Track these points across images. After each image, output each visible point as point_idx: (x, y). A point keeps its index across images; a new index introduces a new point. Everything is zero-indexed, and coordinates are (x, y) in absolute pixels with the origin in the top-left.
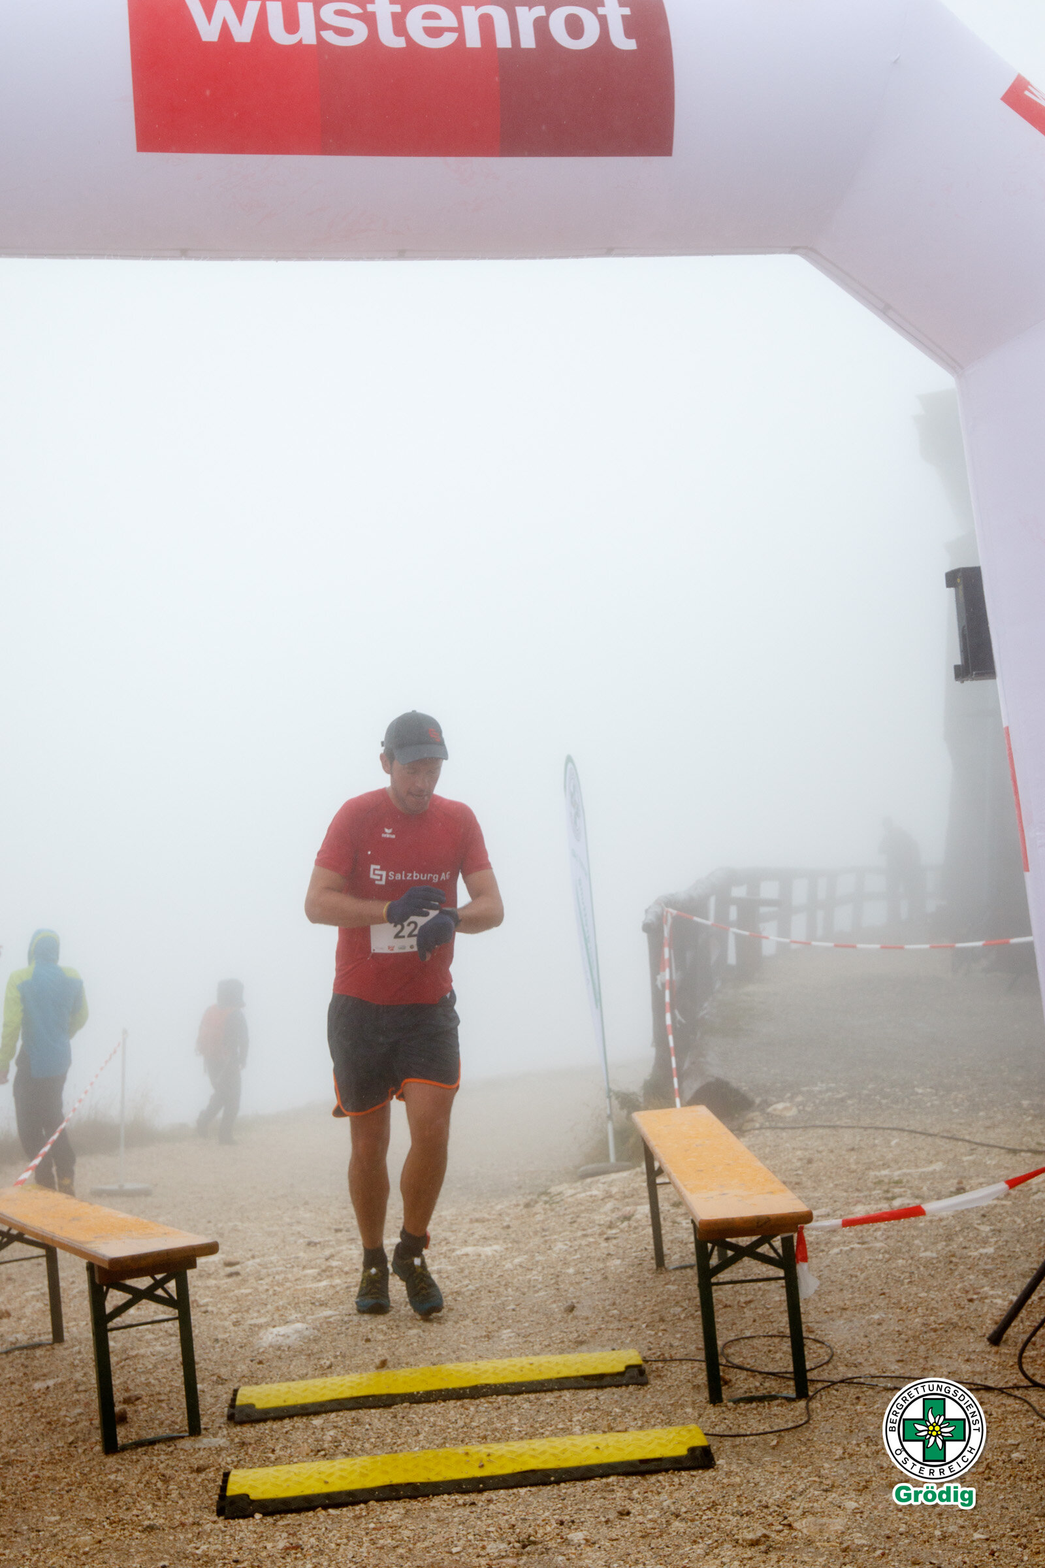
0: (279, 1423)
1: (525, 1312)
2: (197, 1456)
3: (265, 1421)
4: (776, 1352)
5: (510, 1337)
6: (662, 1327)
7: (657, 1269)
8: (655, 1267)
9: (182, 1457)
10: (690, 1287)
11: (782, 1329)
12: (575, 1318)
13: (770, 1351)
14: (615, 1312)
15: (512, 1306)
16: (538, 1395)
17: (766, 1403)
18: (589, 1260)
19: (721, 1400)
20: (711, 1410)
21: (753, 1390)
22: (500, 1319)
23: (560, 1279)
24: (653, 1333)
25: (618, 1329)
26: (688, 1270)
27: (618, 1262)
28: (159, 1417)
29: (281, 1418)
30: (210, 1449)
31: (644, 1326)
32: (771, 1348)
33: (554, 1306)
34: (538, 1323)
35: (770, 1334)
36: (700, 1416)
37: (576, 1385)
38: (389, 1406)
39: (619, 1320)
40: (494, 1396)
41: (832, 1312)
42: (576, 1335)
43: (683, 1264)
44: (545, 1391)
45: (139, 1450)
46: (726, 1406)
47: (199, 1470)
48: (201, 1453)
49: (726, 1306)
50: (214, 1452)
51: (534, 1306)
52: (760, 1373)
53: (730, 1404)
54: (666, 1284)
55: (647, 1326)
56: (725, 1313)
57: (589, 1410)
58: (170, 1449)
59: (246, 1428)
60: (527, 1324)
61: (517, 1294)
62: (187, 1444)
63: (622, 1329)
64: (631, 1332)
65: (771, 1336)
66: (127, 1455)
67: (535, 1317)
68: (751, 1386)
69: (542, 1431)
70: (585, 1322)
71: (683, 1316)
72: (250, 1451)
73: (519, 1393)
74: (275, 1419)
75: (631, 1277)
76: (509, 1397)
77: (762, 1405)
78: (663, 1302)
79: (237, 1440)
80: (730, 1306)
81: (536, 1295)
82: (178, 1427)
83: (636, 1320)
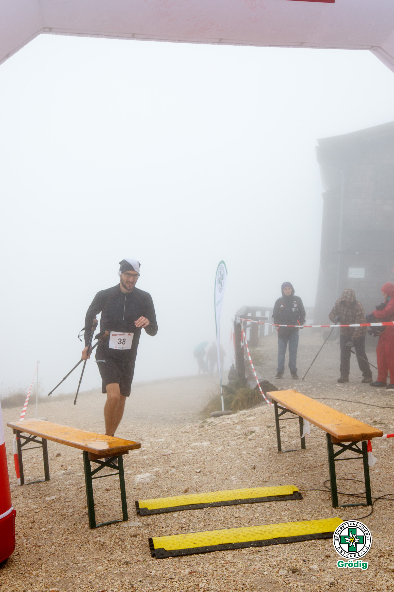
0: (159, 515)
1: (236, 469)
2: (131, 530)
3: (153, 514)
4: (346, 486)
5: (236, 479)
6: (295, 475)
7: (279, 452)
8: (277, 451)
9: (125, 531)
10: (296, 459)
11: (343, 477)
12: (257, 472)
13: (343, 485)
14: (272, 469)
15: (229, 467)
16: (261, 503)
17: (356, 507)
18: (248, 448)
19: (338, 506)
20: (335, 510)
21: (346, 501)
22: (227, 472)
23: (242, 455)
24: (292, 478)
25: (278, 476)
26: (291, 452)
27: (261, 449)
28: (106, 513)
29: (160, 514)
30: (135, 527)
31: (287, 475)
32: (343, 484)
33: (246, 466)
34: (244, 474)
35: (339, 478)
36: (332, 512)
37: (275, 499)
38: (202, 508)
39: (276, 473)
40: (244, 504)
41: (358, 469)
42: (262, 479)
43: (288, 450)
44: (263, 502)
45: (105, 527)
46: (341, 508)
47: (134, 536)
48: (132, 529)
49: (315, 467)
50: (138, 528)
51: (238, 467)
52: (346, 494)
53: (342, 508)
54: (286, 458)
55: (288, 475)
56: (316, 470)
57: (286, 510)
58: (118, 527)
59: (145, 518)
60: (240, 474)
61: (228, 462)
62: (124, 524)
63: (279, 476)
64: (283, 477)
65: (340, 479)
66: (100, 529)
67: (241, 471)
68: (345, 500)
69: (272, 519)
70: (262, 473)
71: (300, 471)
72: (153, 528)
73: (253, 503)
74: (156, 514)
75: (270, 455)
76: (249, 504)
77: (354, 508)
78: (288, 465)
79: (145, 523)
80: (317, 467)
81: (236, 462)
82: (117, 517)
83: (282, 472)
